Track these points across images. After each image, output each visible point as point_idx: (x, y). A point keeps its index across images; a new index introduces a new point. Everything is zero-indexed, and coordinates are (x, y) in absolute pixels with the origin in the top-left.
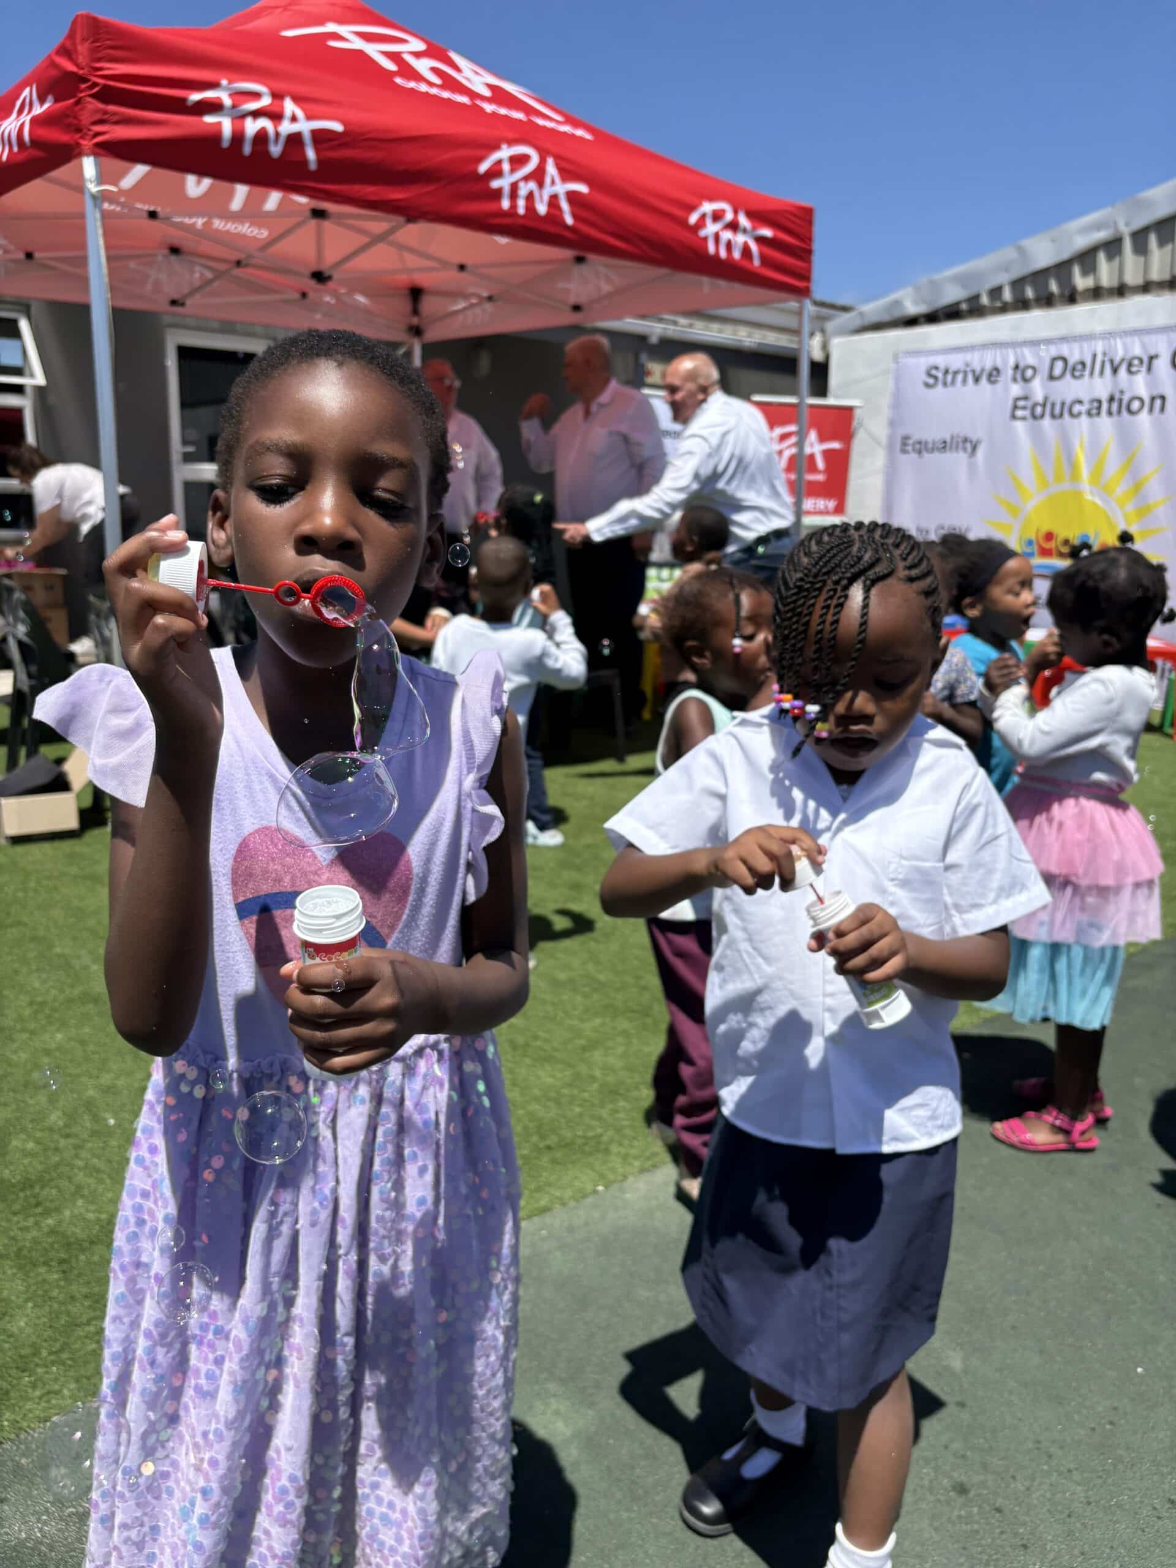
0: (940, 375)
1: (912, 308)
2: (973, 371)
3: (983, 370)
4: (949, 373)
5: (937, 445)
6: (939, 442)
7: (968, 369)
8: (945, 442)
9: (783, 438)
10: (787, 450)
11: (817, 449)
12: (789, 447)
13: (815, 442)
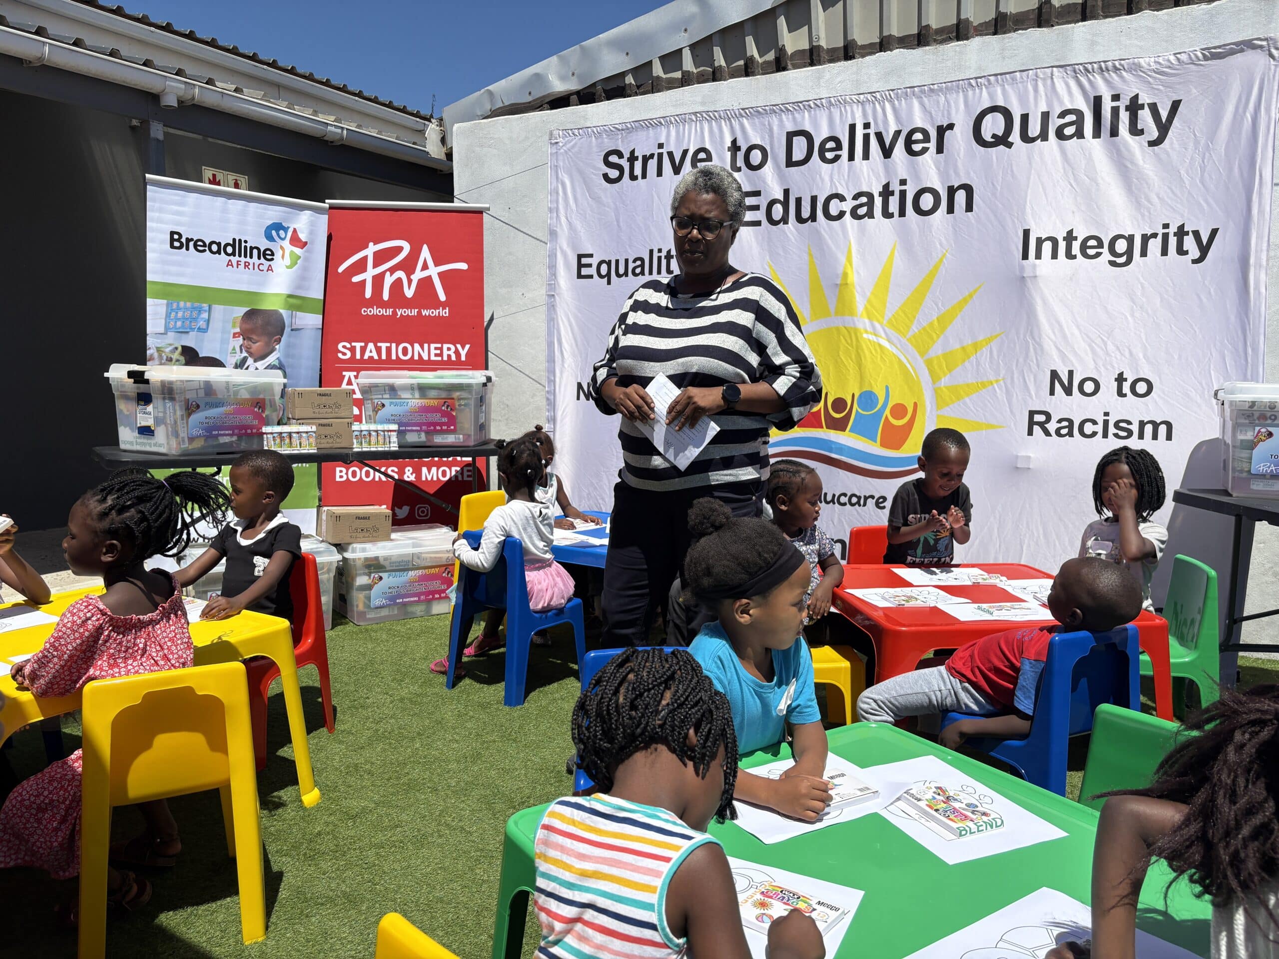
0: (625, 164)
2: (671, 155)
3: (685, 152)
4: (637, 158)
5: (631, 266)
6: (634, 261)
7: (664, 151)
8: (642, 260)
9: (381, 258)
10: (388, 274)
11: (434, 271)
12: (392, 270)
13: (430, 263)
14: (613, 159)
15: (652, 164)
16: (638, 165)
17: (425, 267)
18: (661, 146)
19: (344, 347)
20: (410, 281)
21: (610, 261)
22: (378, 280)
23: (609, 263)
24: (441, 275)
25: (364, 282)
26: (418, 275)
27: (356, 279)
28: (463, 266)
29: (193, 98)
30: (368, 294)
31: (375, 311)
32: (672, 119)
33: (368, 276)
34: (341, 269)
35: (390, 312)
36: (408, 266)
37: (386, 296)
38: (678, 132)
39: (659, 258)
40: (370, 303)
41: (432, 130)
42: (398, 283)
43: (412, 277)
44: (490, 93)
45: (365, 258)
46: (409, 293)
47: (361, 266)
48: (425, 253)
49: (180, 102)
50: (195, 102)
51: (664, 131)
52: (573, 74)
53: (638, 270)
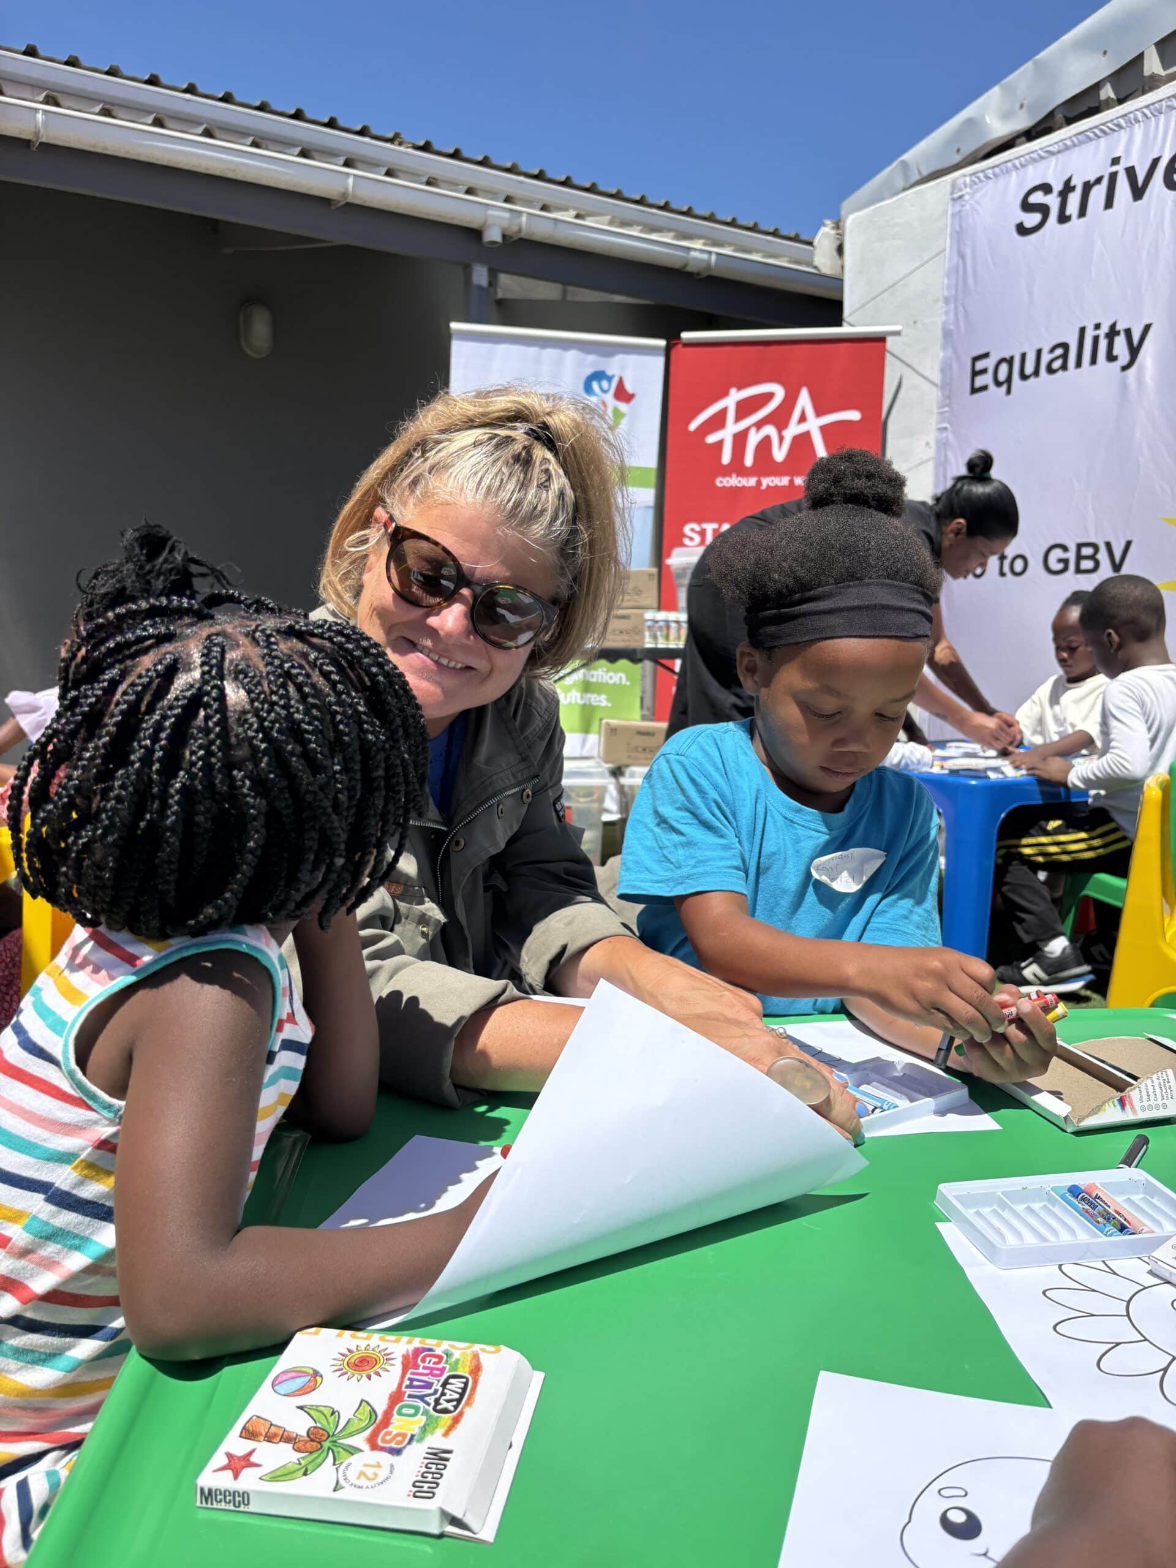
0: (1053, 201)
1: (1000, 129)
2: (1131, 172)
3: (1156, 162)
4: (1073, 189)
5: (1046, 358)
6: (1052, 350)
7: (1120, 168)
8: (1065, 346)
9: (745, 408)
10: (753, 430)
11: (814, 425)
12: (759, 425)
13: (810, 412)
14: (1037, 198)
15: (1098, 194)
16: (1074, 199)
17: (803, 419)
18: (1116, 161)
19: (692, 530)
20: (781, 439)
21: (1012, 358)
22: (740, 439)
23: (1010, 361)
24: (824, 429)
25: (720, 444)
26: (793, 429)
27: (711, 439)
28: (854, 415)
29: (520, 231)
30: (726, 457)
31: (734, 481)
32: (1139, 114)
33: (726, 435)
34: (693, 426)
35: (752, 481)
36: (780, 419)
37: (749, 461)
38: (1146, 135)
39: (1096, 340)
40: (727, 471)
41: (824, 237)
42: (765, 443)
43: (785, 433)
44: (905, 164)
45: (724, 411)
46: (779, 454)
47: (718, 421)
48: (804, 400)
49: (504, 237)
50: (523, 235)
51: (1124, 135)
52: (1022, 106)
53: (1057, 364)
